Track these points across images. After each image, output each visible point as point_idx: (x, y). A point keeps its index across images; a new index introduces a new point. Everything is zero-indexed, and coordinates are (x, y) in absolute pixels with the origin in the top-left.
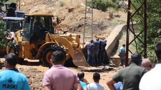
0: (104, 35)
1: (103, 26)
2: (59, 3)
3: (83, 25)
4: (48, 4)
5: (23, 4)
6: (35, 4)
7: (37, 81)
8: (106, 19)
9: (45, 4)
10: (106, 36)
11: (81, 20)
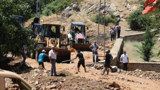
0: (109, 44)
1: (106, 37)
2: (70, 19)
3: (90, 36)
4: (61, 21)
5: (42, 21)
6: (51, 21)
7: (67, 86)
8: (108, 31)
9: (59, 20)
10: (111, 45)
11: (88, 32)
